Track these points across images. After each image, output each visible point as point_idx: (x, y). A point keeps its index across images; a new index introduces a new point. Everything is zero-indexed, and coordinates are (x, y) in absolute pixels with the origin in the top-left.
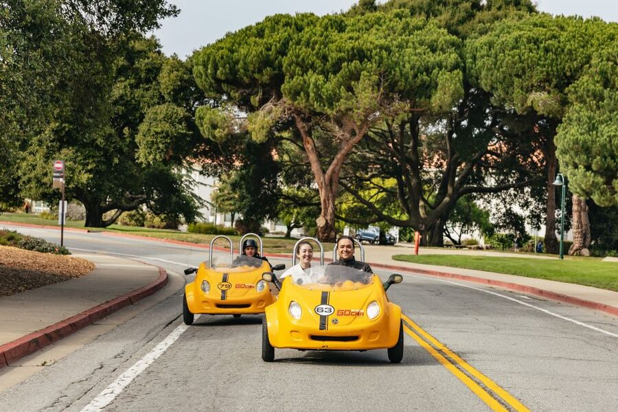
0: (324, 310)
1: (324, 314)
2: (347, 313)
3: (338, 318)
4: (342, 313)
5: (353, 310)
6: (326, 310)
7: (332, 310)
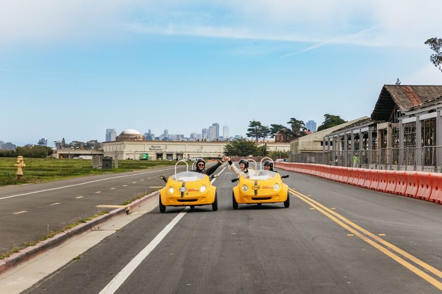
1: (183, 191)
7: (186, 189)
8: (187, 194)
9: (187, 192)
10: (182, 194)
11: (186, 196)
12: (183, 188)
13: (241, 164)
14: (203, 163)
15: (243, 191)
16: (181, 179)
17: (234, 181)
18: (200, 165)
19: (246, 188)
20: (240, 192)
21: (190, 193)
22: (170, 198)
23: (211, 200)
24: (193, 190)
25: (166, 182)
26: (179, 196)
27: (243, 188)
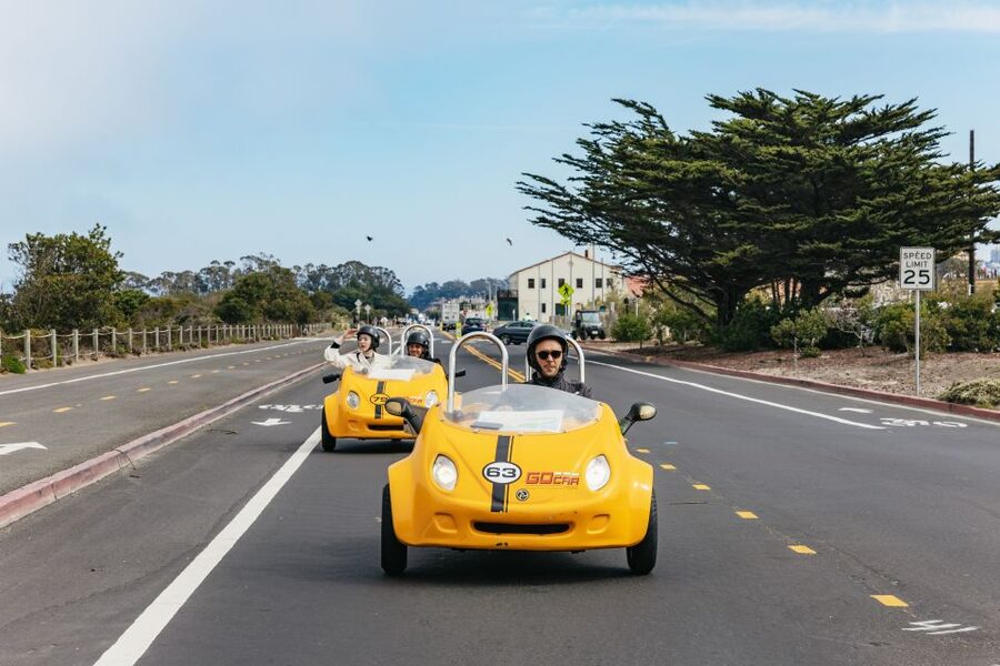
0: (501, 472)
1: (500, 480)
2: (547, 478)
3: (529, 488)
4: (536, 479)
5: (557, 473)
6: (506, 473)
7: (518, 473)
8: (523, 496)
9: (521, 485)
10: (499, 494)
11: (515, 508)
12: (501, 465)
13: (363, 336)
14: (556, 346)
15: (348, 408)
16: (486, 416)
17: (328, 380)
18: (544, 355)
19: (356, 398)
20: (340, 408)
21: (536, 491)
22: (438, 514)
23: (630, 532)
24: (553, 480)
25: (418, 432)
26: (484, 503)
27: (348, 398)
